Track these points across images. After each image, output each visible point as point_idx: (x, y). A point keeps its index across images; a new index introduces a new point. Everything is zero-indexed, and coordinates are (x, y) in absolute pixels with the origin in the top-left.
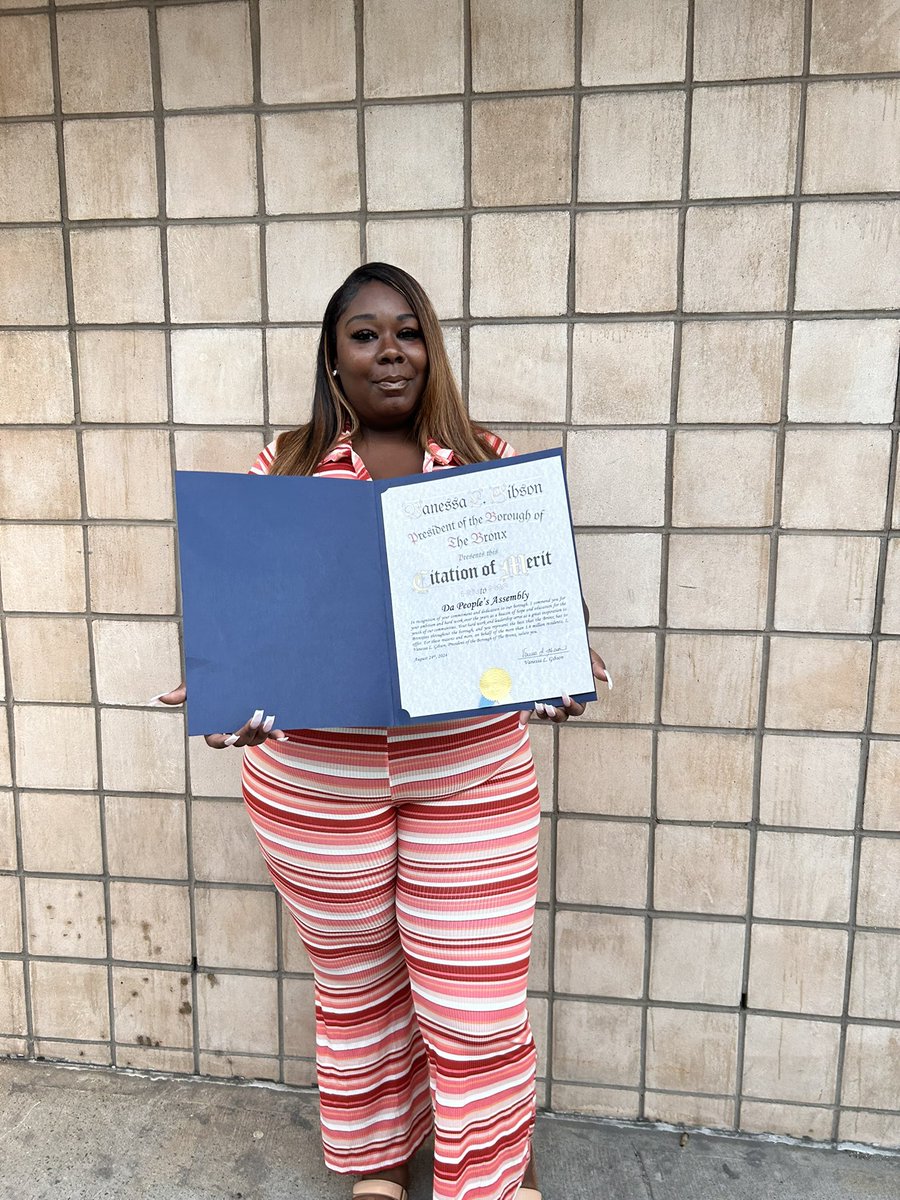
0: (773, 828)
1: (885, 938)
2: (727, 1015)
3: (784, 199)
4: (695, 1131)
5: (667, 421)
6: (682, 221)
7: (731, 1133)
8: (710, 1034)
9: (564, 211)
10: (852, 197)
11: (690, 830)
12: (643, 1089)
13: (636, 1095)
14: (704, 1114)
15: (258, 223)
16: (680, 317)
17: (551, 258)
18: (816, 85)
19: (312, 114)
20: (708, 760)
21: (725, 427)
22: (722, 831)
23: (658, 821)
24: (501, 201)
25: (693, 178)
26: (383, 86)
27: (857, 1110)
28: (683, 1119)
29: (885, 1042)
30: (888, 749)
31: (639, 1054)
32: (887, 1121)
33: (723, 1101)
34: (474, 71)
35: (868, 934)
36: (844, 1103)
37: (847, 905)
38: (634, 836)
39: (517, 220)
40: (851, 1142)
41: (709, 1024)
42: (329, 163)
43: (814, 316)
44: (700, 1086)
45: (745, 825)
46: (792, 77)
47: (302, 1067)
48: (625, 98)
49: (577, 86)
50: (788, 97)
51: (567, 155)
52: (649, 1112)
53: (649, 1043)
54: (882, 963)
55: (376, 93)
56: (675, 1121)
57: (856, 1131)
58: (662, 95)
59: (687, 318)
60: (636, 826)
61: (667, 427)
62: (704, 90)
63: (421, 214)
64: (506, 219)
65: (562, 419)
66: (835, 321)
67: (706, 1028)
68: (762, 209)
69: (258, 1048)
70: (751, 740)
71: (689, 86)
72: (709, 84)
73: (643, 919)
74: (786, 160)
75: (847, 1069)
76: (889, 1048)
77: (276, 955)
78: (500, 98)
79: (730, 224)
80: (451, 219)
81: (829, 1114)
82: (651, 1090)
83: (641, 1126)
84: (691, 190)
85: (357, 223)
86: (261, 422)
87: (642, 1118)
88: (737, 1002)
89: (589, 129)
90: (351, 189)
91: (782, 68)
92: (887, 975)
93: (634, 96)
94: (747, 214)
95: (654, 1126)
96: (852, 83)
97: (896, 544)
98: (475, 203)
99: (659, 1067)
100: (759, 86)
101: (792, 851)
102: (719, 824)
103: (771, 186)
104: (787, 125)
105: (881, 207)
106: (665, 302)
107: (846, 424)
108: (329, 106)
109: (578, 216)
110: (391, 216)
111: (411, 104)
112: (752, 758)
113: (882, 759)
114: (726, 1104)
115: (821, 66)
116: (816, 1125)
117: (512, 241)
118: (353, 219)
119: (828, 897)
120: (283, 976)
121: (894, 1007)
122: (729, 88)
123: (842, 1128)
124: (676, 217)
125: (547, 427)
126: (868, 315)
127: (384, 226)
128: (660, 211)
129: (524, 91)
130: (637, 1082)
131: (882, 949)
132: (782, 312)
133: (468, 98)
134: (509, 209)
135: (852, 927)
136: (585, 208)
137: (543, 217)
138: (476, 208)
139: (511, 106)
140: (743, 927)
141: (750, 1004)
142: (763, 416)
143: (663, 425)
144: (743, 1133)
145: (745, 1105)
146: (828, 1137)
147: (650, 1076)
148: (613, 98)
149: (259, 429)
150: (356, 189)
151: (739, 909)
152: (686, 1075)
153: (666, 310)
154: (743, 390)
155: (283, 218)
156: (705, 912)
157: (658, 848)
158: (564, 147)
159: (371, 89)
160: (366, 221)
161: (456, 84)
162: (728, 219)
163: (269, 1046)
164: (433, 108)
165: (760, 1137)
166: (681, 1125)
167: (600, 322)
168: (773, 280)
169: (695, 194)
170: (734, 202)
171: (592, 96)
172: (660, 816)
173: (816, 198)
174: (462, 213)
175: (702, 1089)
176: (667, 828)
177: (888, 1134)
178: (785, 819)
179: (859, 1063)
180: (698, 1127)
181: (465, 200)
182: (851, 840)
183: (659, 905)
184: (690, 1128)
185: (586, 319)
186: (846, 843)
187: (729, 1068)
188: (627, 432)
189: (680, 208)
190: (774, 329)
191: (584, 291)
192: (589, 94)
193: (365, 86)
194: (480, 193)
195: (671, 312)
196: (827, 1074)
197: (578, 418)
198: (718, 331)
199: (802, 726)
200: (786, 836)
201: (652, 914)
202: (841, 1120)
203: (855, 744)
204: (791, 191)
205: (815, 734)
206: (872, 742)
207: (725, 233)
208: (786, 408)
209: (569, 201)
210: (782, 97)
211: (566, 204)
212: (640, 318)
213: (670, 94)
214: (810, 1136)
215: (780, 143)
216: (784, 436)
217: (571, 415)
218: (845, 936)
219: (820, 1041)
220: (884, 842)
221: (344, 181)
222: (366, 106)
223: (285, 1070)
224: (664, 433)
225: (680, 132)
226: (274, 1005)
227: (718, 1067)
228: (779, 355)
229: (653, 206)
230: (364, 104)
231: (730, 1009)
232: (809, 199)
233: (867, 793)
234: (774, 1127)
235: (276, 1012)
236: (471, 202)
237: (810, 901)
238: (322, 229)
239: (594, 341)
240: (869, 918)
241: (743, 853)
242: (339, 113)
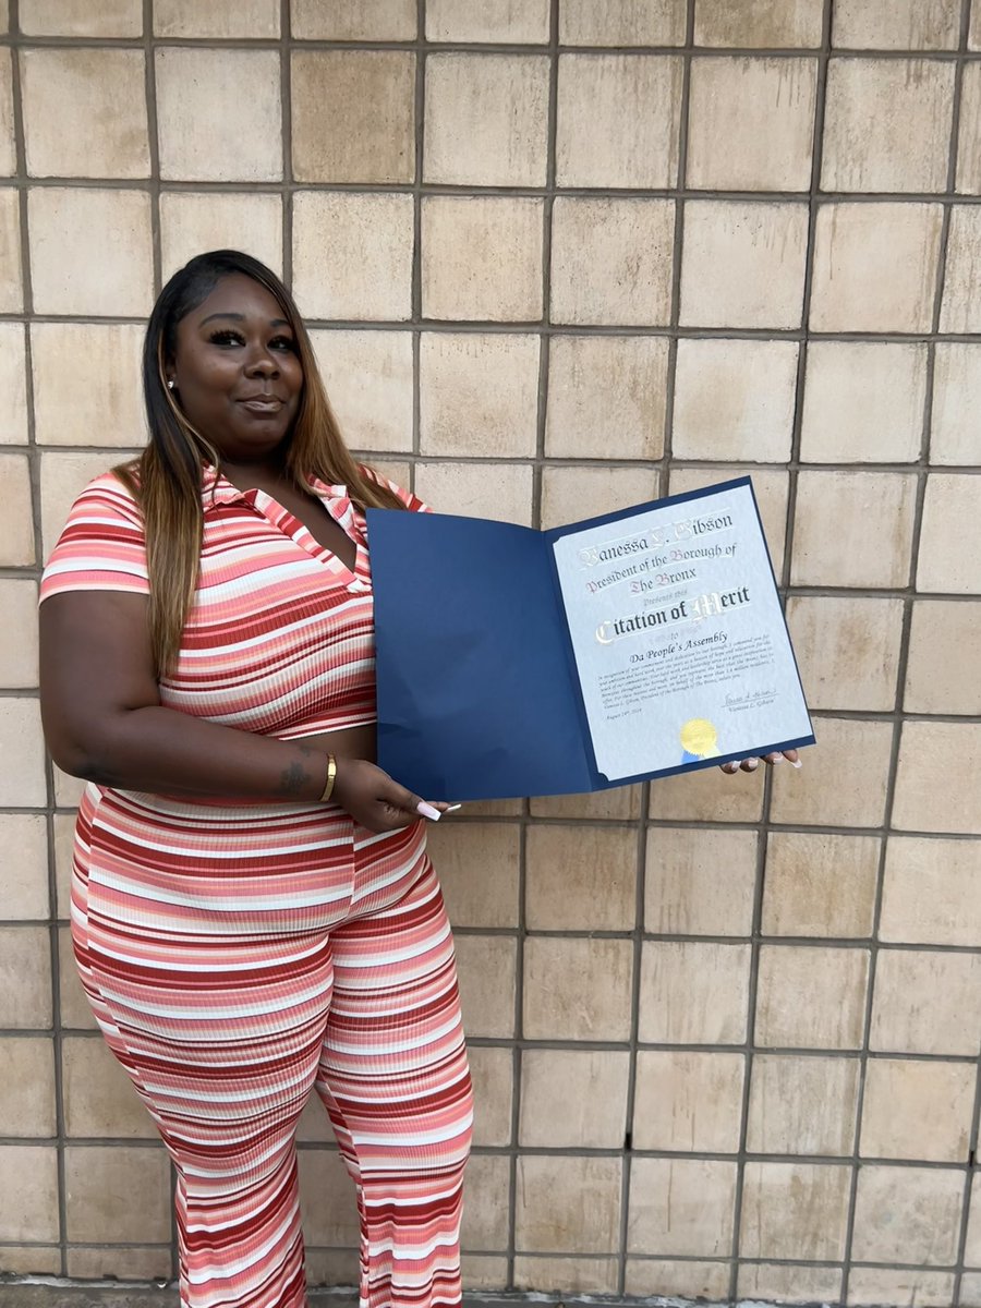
0: (659, 937)
1: (786, 1061)
2: (608, 1159)
3: (665, 193)
4: (572, 1300)
5: (533, 454)
6: (548, 213)
7: (615, 1299)
8: (590, 1183)
9: (406, 192)
10: (742, 196)
11: (565, 943)
12: (512, 1253)
13: (504, 1261)
14: (584, 1278)
15: (16, 187)
16: (546, 328)
17: (391, 249)
18: (701, 59)
19: (86, 52)
20: (584, 858)
21: (599, 464)
22: (602, 942)
23: (528, 933)
24: (329, 177)
25: (560, 162)
26: (177, 23)
27: (757, 1261)
28: (559, 1286)
29: (787, 1180)
30: (788, 841)
31: (507, 1212)
32: (791, 1274)
33: (604, 1262)
34: (293, 12)
35: (767, 1057)
36: (744, 1254)
37: (743, 1023)
38: (500, 951)
39: (350, 200)
40: (750, 1299)
41: (588, 1171)
42: (108, 115)
43: (701, 333)
44: (579, 1245)
45: (627, 935)
46: (674, 48)
47: (90, 1255)
48: (477, 60)
49: (421, 41)
50: (669, 72)
51: (409, 124)
52: (520, 1280)
53: (519, 1198)
54: (782, 1092)
55: (169, 31)
56: (551, 1288)
57: (756, 1287)
58: (522, 59)
59: (554, 331)
60: (501, 939)
61: (533, 462)
62: (571, 57)
63: (231, 187)
64: (335, 199)
65: (409, 448)
66: (725, 341)
67: (585, 1175)
68: (641, 204)
69: (31, 1236)
70: (634, 835)
71: (554, 50)
72: (578, 50)
73: (510, 1051)
74: (667, 147)
75: (746, 1215)
76: (792, 1186)
77: (55, 1117)
78: (327, 49)
79: (604, 220)
80: (267, 196)
81: (725, 1269)
82: (522, 1254)
83: (511, 1297)
84: (558, 176)
85: (147, 194)
86: (25, 441)
87: (511, 1288)
88: (619, 1143)
89: (434, 94)
90: (139, 150)
91: (661, 35)
92: (788, 1102)
93: (489, 59)
94: (624, 208)
95: (525, 1297)
96: (742, 59)
97: (795, 604)
98: (297, 178)
99: (531, 1226)
100: (636, 56)
101: (682, 963)
102: (599, 934)
103: (650, 178)
104: (668, 105)
105: (775, 209)
106: (529, 309)
107: (738, 462)
108: (108, 43)
109: (424, 201)
110: (192, 187)
111: (213, 48)
112: (635, 855)
113: (781, 853)
114: (608, 1264)
115: (707, 36)
116: (712, 1283)
117: (344, 226)
118: (142, 189)
119: (722, 1016)
120: (65, 1143)
121: (796, 1140)
122: (601, 57)
123: (741, 1284)
124: (541, 208)
125: (391, 458)
126: (761, 335)
127: (182, 200)
128: (521, 199)
129: (356, 42)
130: (505, 1246)
131: (783, 1072)
132: (665, 328)
133: (286, 45)
134: (340, 187)
135: (750, 1050)
136: (433, 190)
137: (382, 199)
138: (298, 183)
139: (340, 59)
140: (627, 1055)
141: (636, 1145)
142: (644, 450)
143: (528, 459)
144: (630, 1298)
145: (631, 1265)
146: (725, 1295)
147: (521, 1237)
148: (464, 59)
149: (21, 450)
150: (144, 151)
151: (622, 1033)
152: (563, 1233)
153: (530, 320)
154: (620, 419)
155: (50, 182)
156: (583, 1038)
157: (528, 964)
158: (406, 114)
159: (162, 25)
160: (159, 192)
161: (271, 27)
162: (603, 213)
163: (46, 1232)
164: (242, 56)
165: (648, 1301)
166: (557, 1293)
167: (453, 332)
168: (655, 289)
169: (563, 181)
170: (608, 193)
171: (438, 54)
172: (531, 926)
173: (701, 195)
174: (281, 188)
175: (582, 1248)
176: (538, 941)
177: (792, 1288)
178: (674, 925)
179: (758, 1206)
180: (577, 1293)
181: (284, 171)
182: (748, 948)
183: (530, 1033)
184: (568, 1296)
185: (435, 327)
186: (742, 952)
187: (611, 1222)
188: (487, 467)
189: (545, 197)
190: (656, 347)
191: (432, 293)
192: (434, 51)
193: (155, 21)
194: (302, 165)
195: (536, 323)
196: (723, 1222)
197: (428, 448)
198: (592, 347)
199: (692, 816)
200: (675, 946)
201: (521, 1044)
202: (740, 1274)
203: (751, 836)
204: (674, 185)
205: (706, 826)
206: (770, 834)
207: (599, 229)
208: (670, 442)
209: (412, 181)
210: (662, 71)
211: (409, 185)
212: (502, 329)
213: (532, 58)
214: (706, 1296)
215: (660, 127)
216: (668, 476)
217: (419, 444)
218: (741, 1059)
219: (715, 1182)
220: (784, 949)
221: (129, 138)
222: (156, 46)
223: (69, 1260)
224: (529, 469)
225: (544, 105)
226: (52, 1181)
227: (599, 1222)
228: (661, 377)
229: (514, 192)
230: (153, 43)
231: (613, 1153)
232: (693, 195)
233: (766, 893)
234: (664, 1288)
235: (55, 1189)
236: (292, 176)
237: (703, 1020)
238: (101, 198)
239: (445, 354)
240: (768, 1039)
241: (625, 967)
242: (122, 53)
